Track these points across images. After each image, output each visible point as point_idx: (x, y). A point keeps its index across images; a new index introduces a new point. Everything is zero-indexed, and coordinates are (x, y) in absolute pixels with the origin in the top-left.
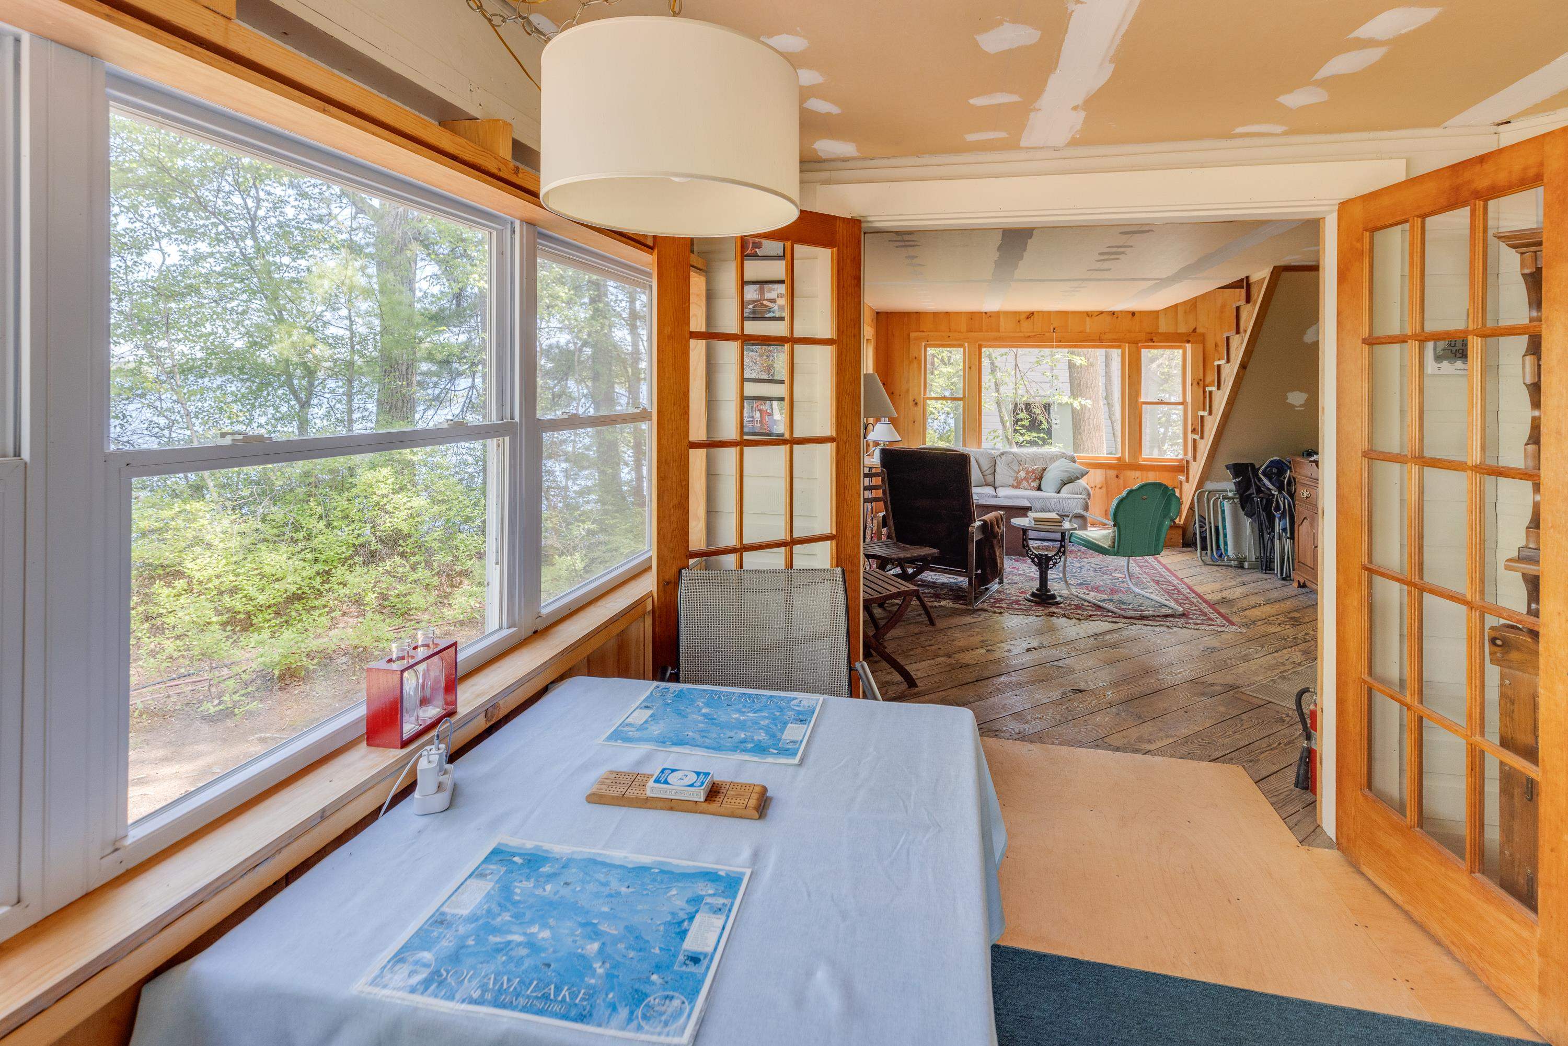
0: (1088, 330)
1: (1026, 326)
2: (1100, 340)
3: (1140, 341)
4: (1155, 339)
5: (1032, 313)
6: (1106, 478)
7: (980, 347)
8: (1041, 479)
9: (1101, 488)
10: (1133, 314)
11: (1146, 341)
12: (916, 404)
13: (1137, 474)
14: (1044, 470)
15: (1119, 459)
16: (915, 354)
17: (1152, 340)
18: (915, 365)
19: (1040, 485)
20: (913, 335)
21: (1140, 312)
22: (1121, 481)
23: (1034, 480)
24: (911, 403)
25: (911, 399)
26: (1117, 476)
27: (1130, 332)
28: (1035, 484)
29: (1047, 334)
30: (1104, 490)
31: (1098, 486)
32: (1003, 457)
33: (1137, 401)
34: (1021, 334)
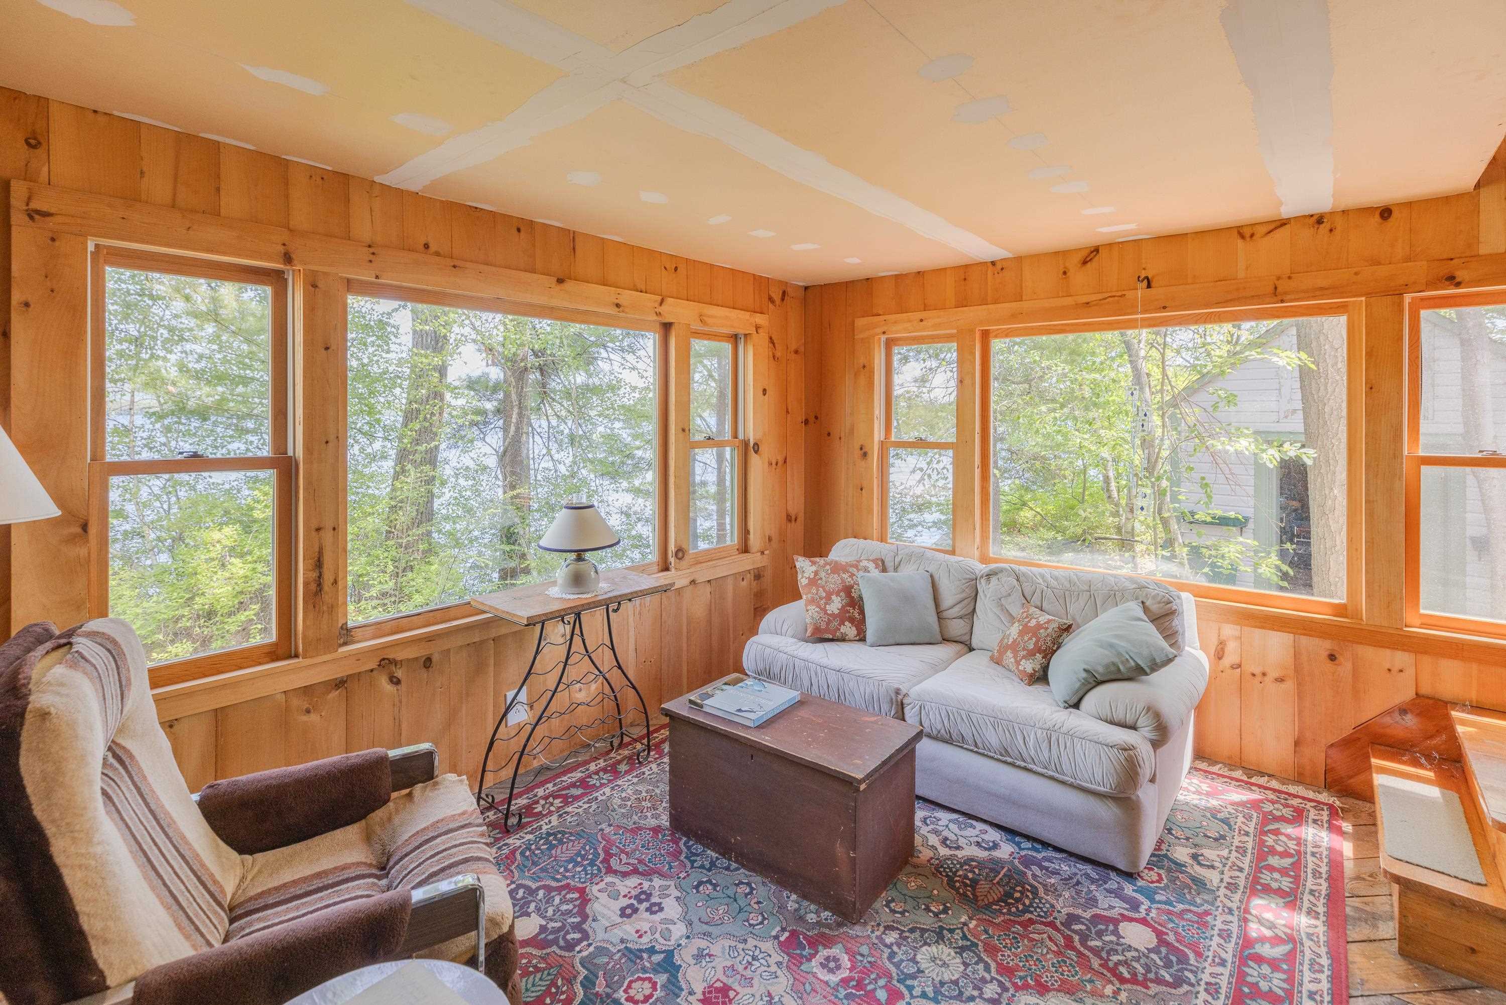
0: (1241, 274)
1: (1080, 278)
2: (1276, 294)
3: (1407, 287)
4: (1460, 275)
5: (1096, 250)
6: (1297, 655)
7: (986, 336)
8: (1049, 653)
9: (1280, 680)
10: (1386, 213)
11: (1432, 284)
12: (865, 455)
13: (1402, 658)
14: (1067, 629)
15: (1340, 610)
16: (862, 360)
17: (1452, 280)
18: (862, 380)
19: (1045, 669)
20: (860, 322)
21: (1409, 205)
22: (1345, 667)
23: (1031, 654)
24: (858, 453)
25: (857, 447)
26: (1332, 657)
27: (1376, 262)
28: (1029, 666)
29: (1130, 294)
30: (1289, 685)
31: (1273, 674)
32: (994, 580)
33: (1397, 453)
34: (1068, 301)
